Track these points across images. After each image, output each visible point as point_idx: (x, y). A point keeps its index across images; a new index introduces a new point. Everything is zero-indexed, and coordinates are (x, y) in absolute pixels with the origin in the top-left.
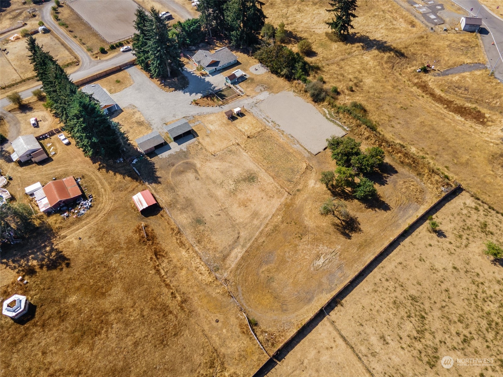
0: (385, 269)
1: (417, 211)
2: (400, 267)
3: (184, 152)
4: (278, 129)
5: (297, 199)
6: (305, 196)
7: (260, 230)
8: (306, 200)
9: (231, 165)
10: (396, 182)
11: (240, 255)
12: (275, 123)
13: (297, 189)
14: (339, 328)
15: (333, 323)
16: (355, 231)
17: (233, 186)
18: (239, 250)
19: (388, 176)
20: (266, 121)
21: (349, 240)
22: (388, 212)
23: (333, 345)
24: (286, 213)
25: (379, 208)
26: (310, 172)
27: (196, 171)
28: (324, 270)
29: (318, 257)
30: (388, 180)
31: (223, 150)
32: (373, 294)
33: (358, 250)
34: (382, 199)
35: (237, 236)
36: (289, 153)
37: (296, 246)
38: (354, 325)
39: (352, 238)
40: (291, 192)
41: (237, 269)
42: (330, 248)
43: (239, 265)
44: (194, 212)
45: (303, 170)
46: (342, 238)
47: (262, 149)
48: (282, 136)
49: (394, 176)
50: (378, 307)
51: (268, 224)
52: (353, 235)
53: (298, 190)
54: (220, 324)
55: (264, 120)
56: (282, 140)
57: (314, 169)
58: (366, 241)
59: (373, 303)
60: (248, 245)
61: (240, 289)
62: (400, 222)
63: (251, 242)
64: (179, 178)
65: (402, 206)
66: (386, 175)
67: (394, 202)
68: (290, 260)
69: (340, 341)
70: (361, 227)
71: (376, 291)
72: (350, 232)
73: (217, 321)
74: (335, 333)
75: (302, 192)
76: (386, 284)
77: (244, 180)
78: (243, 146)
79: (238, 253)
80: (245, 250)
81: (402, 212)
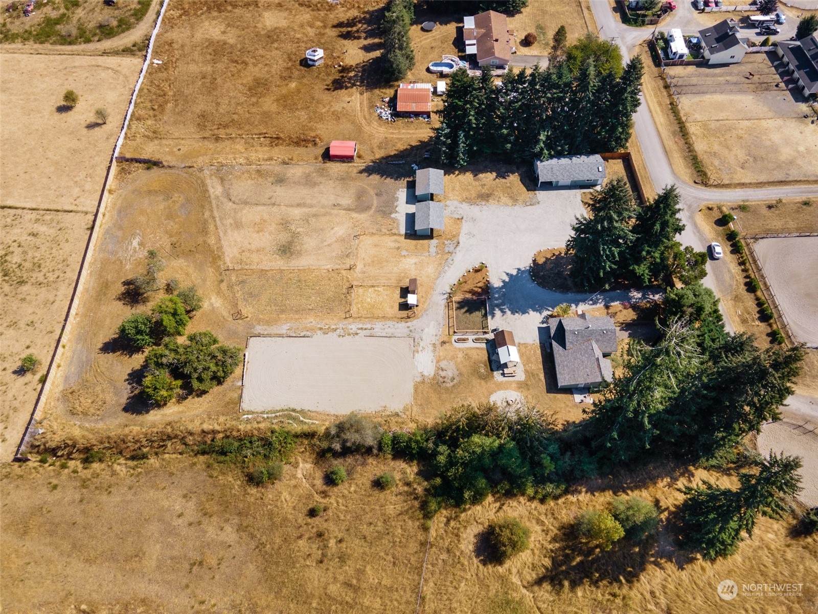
0: (66, 285)
1: (66, 377)
2: (52, 300)
3: (391, 213)
4: (335, 330)
5: (213, 272)
6: (209, 283)
7: (217, 219)
8: (204, 280)
9: (325, 244)
10: (116, 394)
11: (211, 190)
12: (349, 335)
13: (225, 281)
14: (78, 214)
15: (86, 213)
16: (123, 294)
17: (294, 229)
18: (217, 192)
19: (132, 392)
20: (365, 327)
21: (123, 280)
22: (100, 345)
23: (76, 202)
24: (210, 251)
25: (115, 340)
26: (232, 312)
27: (348, 209)
28: (126, 239)
29: (141, 244)
30: (129, 387)
31: (356, 249)
32: (65, 257)
33: (107, 279)
34: (119, 353)
35: (233, 199)
36: (283, 311)
37: (171, 236)
38: (68, 225)
39: (121, 285)
40: (227, 272)
41: (202, 182)
42: (136, 260)
43: (204, 184)
44: (294, 183)
45: (241, 306)
46: (130, 277)
47: (317, 288)
48: (319, 326)
49: (124, 401)
50: (54, 251)
51: (217, 229)
52: (123, 289)
53: (222, 281)
54: (175, 150)
55: (369, 326)
56: (311, 320)
57: (230, 319)
58: (105, 294)
59: (61, 251)
60: (214, 202)
61: (185, 175)
62: (79, 346)
63: (214, 206)
64: (353, 191)
65: (88, 368)
66: (136, 392)
67: (101, 363)
68: (165, 222)
69: (70, 208)
70: (120, 304)
71: (64, 261)
72: (129, 289)
73: (179, 150)
74: (80, 208)
75: (216, 283)
76: (57, 273)
77: (291, 243)
78: (344, 273)
79: (215, 189)
80: (212, 196)
81: (84, 358)
